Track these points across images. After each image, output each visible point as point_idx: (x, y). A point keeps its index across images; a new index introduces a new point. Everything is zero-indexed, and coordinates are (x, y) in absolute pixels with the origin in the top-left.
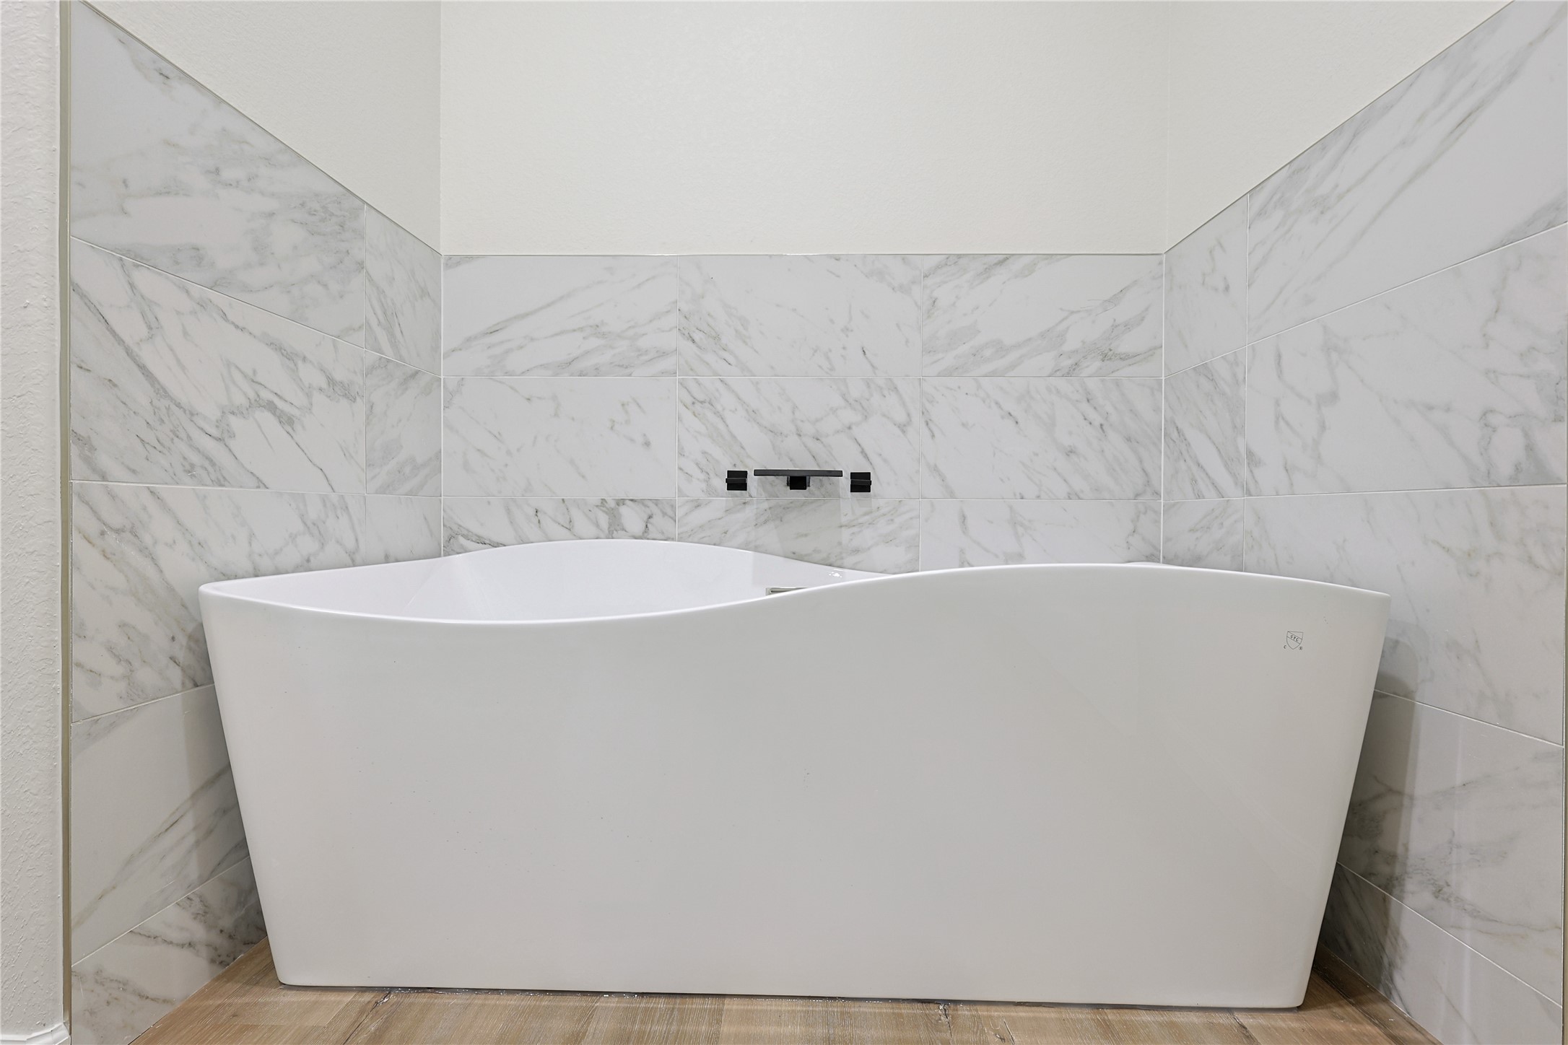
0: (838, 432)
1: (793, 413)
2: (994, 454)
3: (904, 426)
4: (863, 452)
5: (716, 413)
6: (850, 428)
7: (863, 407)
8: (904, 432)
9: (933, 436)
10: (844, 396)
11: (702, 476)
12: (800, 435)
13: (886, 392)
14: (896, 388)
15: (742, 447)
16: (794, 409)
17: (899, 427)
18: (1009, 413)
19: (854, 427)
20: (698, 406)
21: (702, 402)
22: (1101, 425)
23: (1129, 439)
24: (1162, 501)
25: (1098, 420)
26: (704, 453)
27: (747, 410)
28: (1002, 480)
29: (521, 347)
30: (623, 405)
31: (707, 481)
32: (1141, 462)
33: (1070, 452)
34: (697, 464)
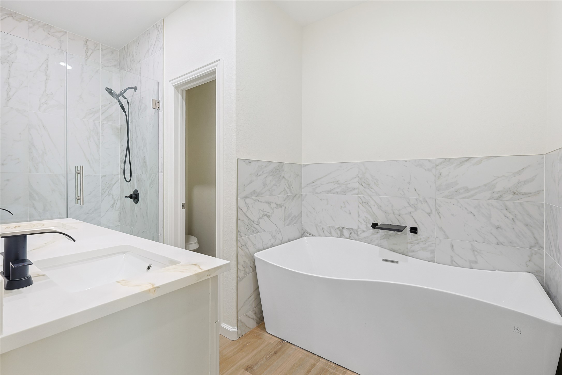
0: (406, 214)
1: (392, 207)
2: (465, 226)
3: (430, 213)
4: (415, 221)
5: (369, 206)
6: (410, 213)
7: (415, 207)
8: (429, 216)
9: (440, 218)
10: (408, 203)
11: (365, 223)
12: (394, 214)
13: (423, 203)
14: (426, 201)
15: (376, 216)
16: (392, 206)
17: (428, 214)
18: (471, 212)
19: (412, 213)
20: (364, 204)
21: (365, 203)
22: (513, 219)
23: (527, 225)
24: (544, 250)
25: (511, 217)
26: (365, 217)
27: (378, 206)
28: (468, 235)
29: (319, 186)
30: (344, 202)
31: (366, 225)
32: (533, 234)
33: (498, 228)
34: (364, 220)
